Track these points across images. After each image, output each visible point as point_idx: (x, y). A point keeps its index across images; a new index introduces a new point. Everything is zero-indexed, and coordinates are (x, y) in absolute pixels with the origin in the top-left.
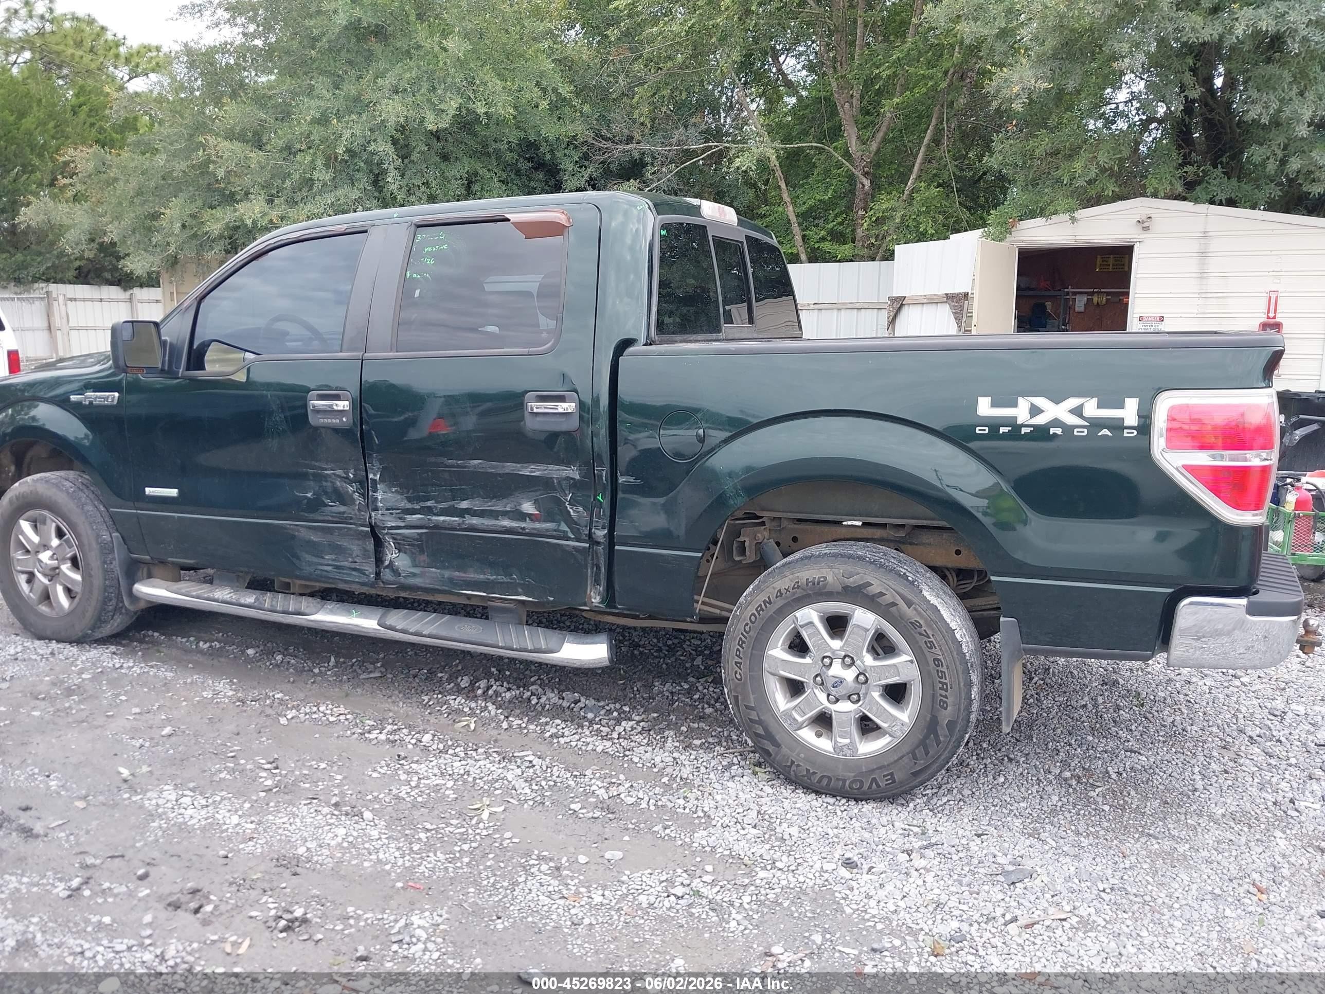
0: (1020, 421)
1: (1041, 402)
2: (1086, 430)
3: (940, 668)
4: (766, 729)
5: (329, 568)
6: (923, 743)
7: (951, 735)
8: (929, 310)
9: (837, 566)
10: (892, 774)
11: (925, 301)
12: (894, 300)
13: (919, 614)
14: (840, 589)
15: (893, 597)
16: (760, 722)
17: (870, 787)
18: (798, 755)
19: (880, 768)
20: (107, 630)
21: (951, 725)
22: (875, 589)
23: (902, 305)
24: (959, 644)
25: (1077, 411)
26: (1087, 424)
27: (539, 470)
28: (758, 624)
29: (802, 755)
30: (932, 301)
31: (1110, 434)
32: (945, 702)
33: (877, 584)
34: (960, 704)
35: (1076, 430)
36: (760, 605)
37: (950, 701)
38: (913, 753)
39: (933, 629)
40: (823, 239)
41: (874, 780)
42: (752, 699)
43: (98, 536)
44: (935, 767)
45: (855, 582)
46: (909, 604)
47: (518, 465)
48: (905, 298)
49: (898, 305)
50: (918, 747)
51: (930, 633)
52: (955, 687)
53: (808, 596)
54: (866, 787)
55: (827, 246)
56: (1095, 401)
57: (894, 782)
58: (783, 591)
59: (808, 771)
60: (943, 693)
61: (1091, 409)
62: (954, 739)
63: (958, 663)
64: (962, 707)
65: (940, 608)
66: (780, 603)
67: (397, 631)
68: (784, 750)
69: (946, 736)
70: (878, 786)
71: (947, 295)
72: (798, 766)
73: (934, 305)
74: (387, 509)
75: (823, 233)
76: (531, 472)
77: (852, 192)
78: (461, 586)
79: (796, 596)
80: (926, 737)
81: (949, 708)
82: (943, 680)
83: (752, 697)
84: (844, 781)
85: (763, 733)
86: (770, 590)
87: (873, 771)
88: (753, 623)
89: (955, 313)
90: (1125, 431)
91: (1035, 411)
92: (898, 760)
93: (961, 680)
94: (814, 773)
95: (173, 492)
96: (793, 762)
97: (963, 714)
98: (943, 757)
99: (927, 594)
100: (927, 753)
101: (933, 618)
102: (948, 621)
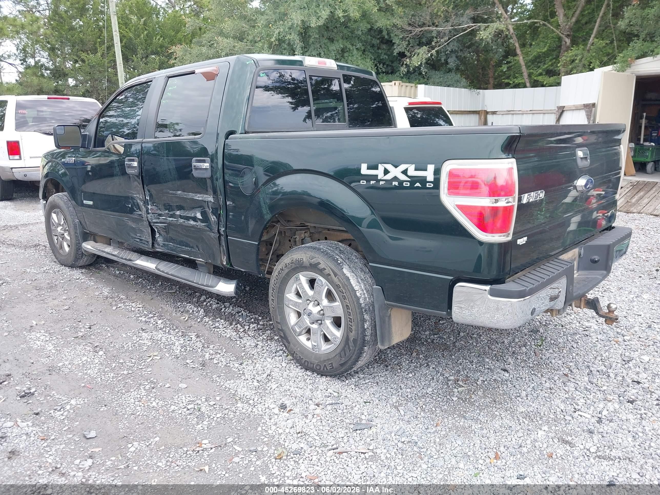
0: (379, 178)
1: (389, 167)
2: (409, 183)
3: (348, 310)
4: (284, 334)
5: (138, 240)
6: (343, 349)
7: (355, 346)
8: (576, 113)
9: (308, 253)
10: (332, 364)
11: (574, 108)
12: (559, 108)
13: (340, 281)
14: (308, 265)
15: (329, 271)
16: (282, 330)
17: (324, 369)
18: (297, 349)
19: (328, 360)
20: (81, 263)
21: (355, 341)
22: (321, 266)
23: (563, 111)
24: (358, 299)
25: (405, 172)
26: (409, 180)
27: (201, 197)
28: (279, 281)
29: (299, 349)
30: (577, 108)
31: (420, 186)
32: (351, 329)
33: (323, 263)
34: (358, 330)
35: (404, 183)
36: (279, 271)
37: (353, 328)
38: (340, 353)
39: (345, 289)
40: (541, 74)
41: (325, 365)
42: (279, 319)
43: (73, 221)
44: (350, 362)
45: (314, 262)
46: (336, 275)
47: (194, 194)
48: (564, 107)
49: (561, 111)
50: (342, 351)
51: (344, 291)
52: (356, 321)
53: (297, 267)
54: (322, 369)
55: (540, 78)
56: (413, 166)
57: (333, 368)
58: (287, 264)
59: (300, 357)
60: (351, 324)
61: (412, 172)
62: (357, 349)
63: (357, 308)
64: (360, 332)
65: (350, 278)
66: (286, 271)
67: (160, 271)
68: (292, 345)
69: (352, 347)
70: (327, 369)
71: (584, 104)
72: (296, 354)
73: (578, 111)
74: (153, 214)
75: (540, 71)
76: (198, 198)
77: (560, 47)
78: (180, 252)
79: (293, 267)
80: (345, 346)
81: (353, 332)
82: (350, 317)
83: (279, 317)
84: (314, 364)
85: (283, 336)
86: (282, 263)
87: (325, 361)
88: (277, 280)
89: (587, 115)
90: (428, 184)
91: (386, 172)
92: (334, 357)
93: (358, 318)
94: (302, 359)
95: (91, 203)
96: (294, 352)
97: (360, 336)
98: (353, 358)
99: (345, 271)
100: (345, 355)
101: (346, 283)
102: (354, 285)
